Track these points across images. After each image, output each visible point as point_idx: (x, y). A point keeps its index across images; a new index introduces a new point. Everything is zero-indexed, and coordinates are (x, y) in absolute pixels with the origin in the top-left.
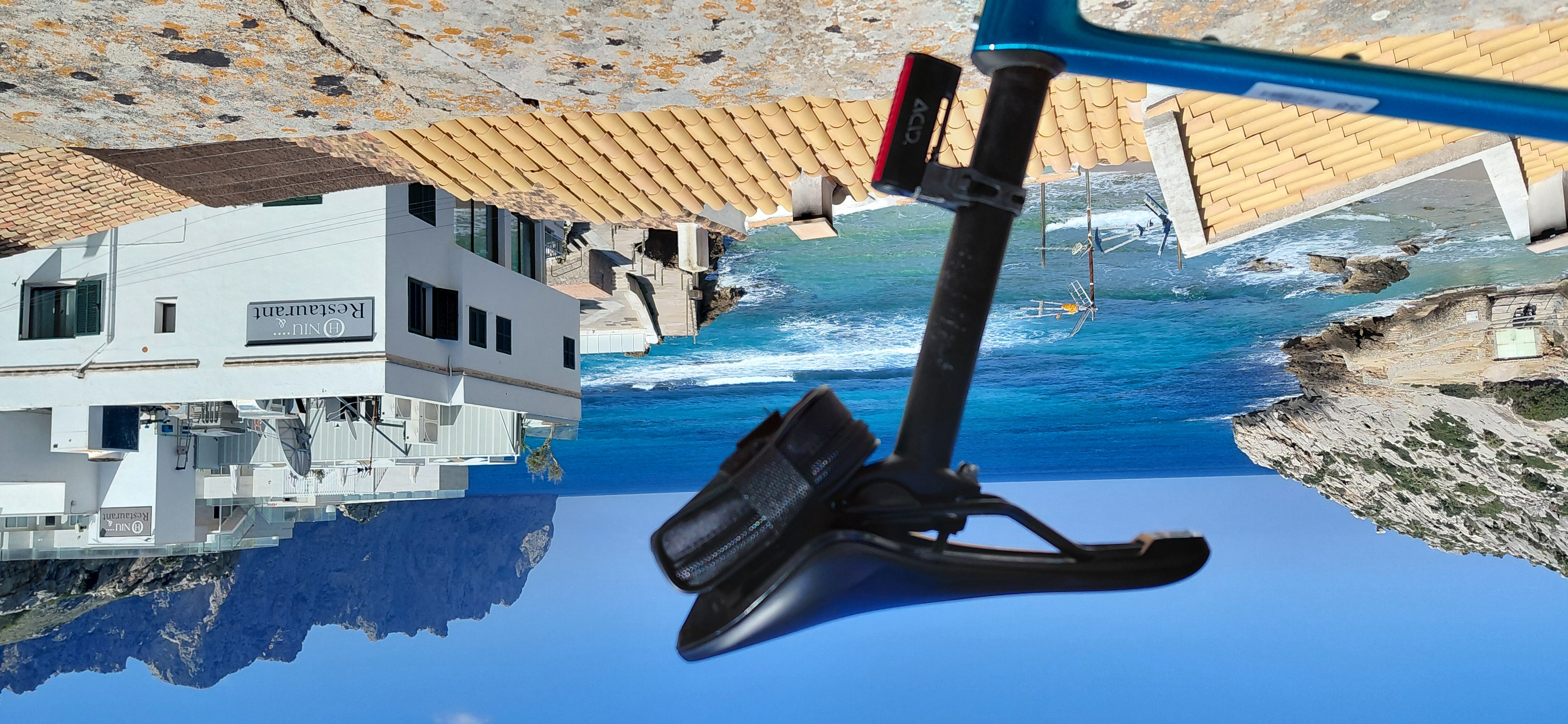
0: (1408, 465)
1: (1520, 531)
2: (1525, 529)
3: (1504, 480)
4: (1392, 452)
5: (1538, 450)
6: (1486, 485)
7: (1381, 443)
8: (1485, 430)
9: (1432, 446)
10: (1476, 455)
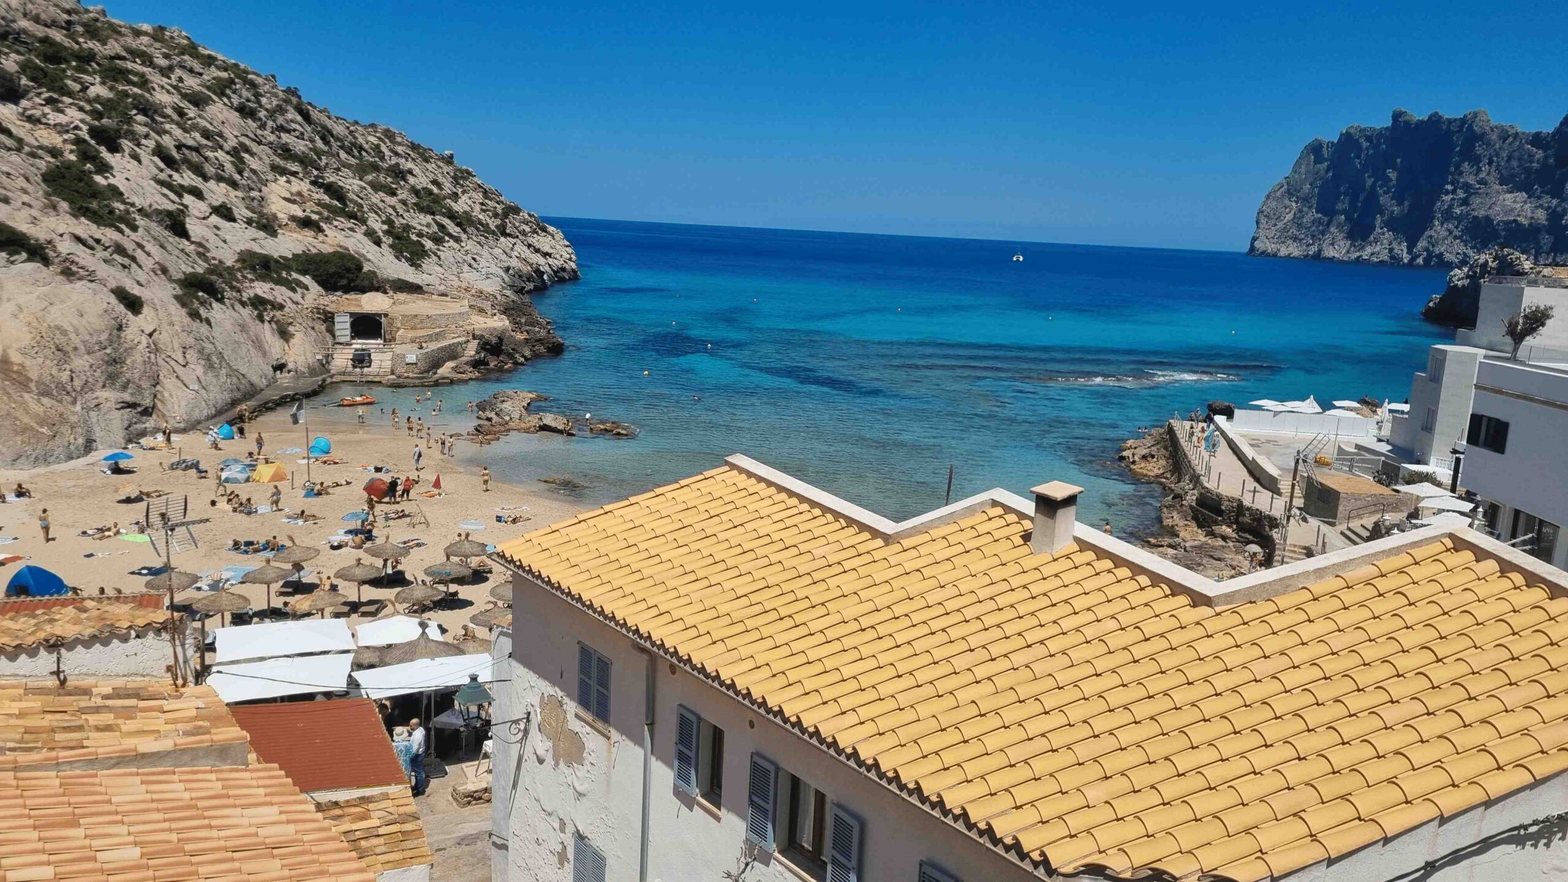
0: (438, 218)
1: (339, 144)
2: (335, 145)
3: (358, 196)
4: (451, 231)
5: (336, 223)
6: (372, 192)
7: (461, 241)
8: (380, 246)
9: (420, 235)
10: (383, 222)
